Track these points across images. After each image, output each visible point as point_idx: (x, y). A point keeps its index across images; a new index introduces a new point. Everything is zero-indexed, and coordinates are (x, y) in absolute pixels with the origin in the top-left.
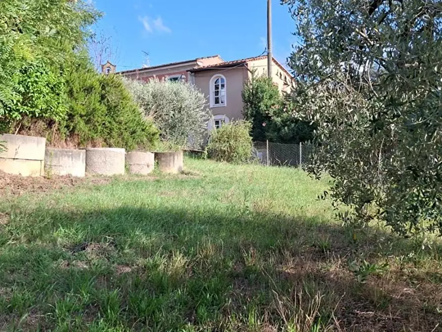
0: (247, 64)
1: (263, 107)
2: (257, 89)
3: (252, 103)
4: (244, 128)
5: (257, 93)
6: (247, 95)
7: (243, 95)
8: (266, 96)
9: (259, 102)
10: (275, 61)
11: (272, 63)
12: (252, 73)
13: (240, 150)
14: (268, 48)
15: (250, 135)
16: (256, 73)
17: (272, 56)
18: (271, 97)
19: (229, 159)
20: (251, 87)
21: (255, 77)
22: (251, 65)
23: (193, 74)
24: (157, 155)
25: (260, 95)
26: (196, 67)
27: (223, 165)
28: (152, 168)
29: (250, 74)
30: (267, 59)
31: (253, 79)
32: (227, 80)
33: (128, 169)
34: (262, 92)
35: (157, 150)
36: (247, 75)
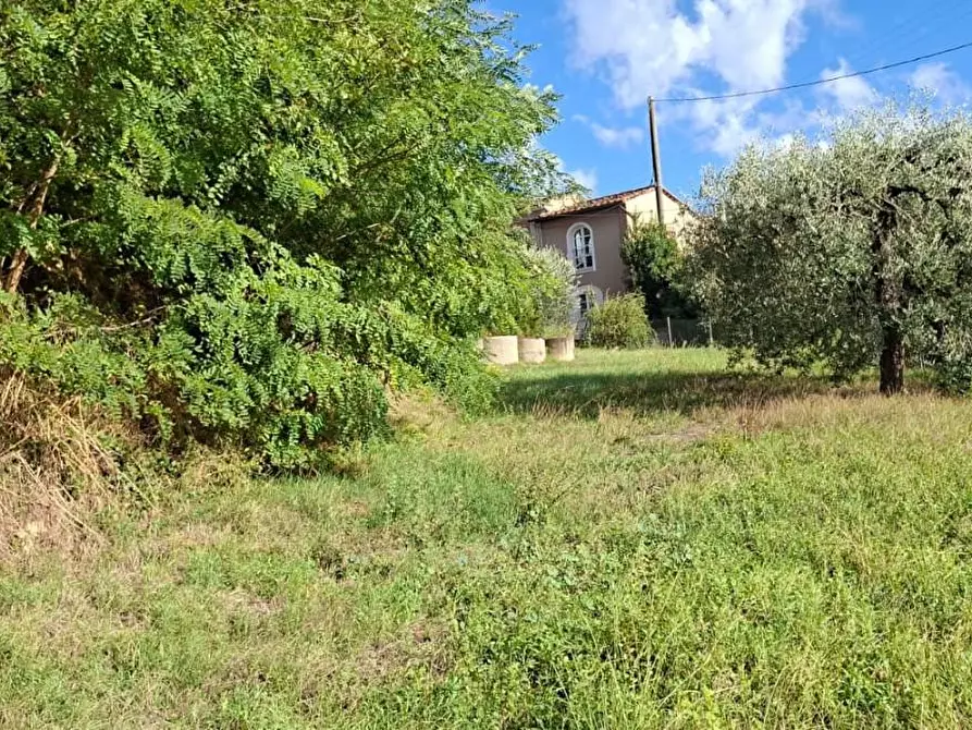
0: (624, 205)
1: (655, 270)
2: (644, 242)
3: (637, 266)
4: (635, 304)
5: (644, 248)
6: (628, 253)
7: (623, 254)
8: (658, 252)
9: (648, 263)
10: (667, 194)
11: (664, 198)
12: (634, 218)
13: (634, 333)
14: (656, 180)
15: (646, 313)
16: (640, 220)
17: (661, 186)
18: (666, 254)
19: (621, 344)
20: (634, 241)
21: (638, 225)
22: (631, 205)
23: (538, 225)
24: (548, 343)
25: (649, 251)
26: (543, 215)
27: (615, 352)
28: (544, 355)
29: (630, 221)
30: (654, 193)
31: (636, 229)
32: (594, 230)
33: (521, 357)
34: (652, 247)
35: (546, 336)
36: (625, 221)
